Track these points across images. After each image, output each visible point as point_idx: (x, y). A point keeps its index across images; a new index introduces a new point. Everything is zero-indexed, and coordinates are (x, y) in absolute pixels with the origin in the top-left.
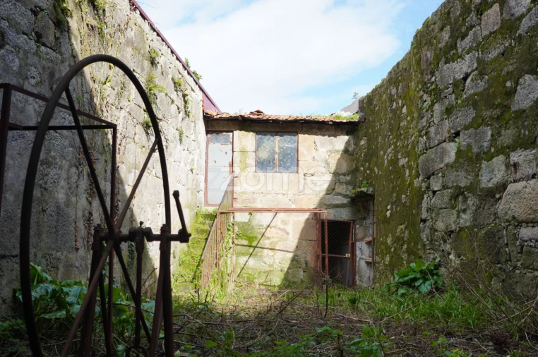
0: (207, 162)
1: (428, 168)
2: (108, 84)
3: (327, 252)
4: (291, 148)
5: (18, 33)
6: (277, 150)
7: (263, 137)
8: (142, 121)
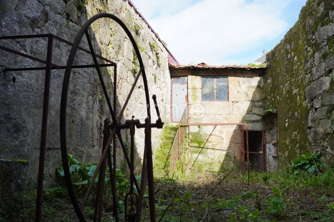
0: (171, 95)
1: (312, 94)
2: (110, 46)
3: (248, 151)
4: (224, 86)
5: (56, 14)
6: (215, 87)
7: (206, 79)
8: (131, 69)
